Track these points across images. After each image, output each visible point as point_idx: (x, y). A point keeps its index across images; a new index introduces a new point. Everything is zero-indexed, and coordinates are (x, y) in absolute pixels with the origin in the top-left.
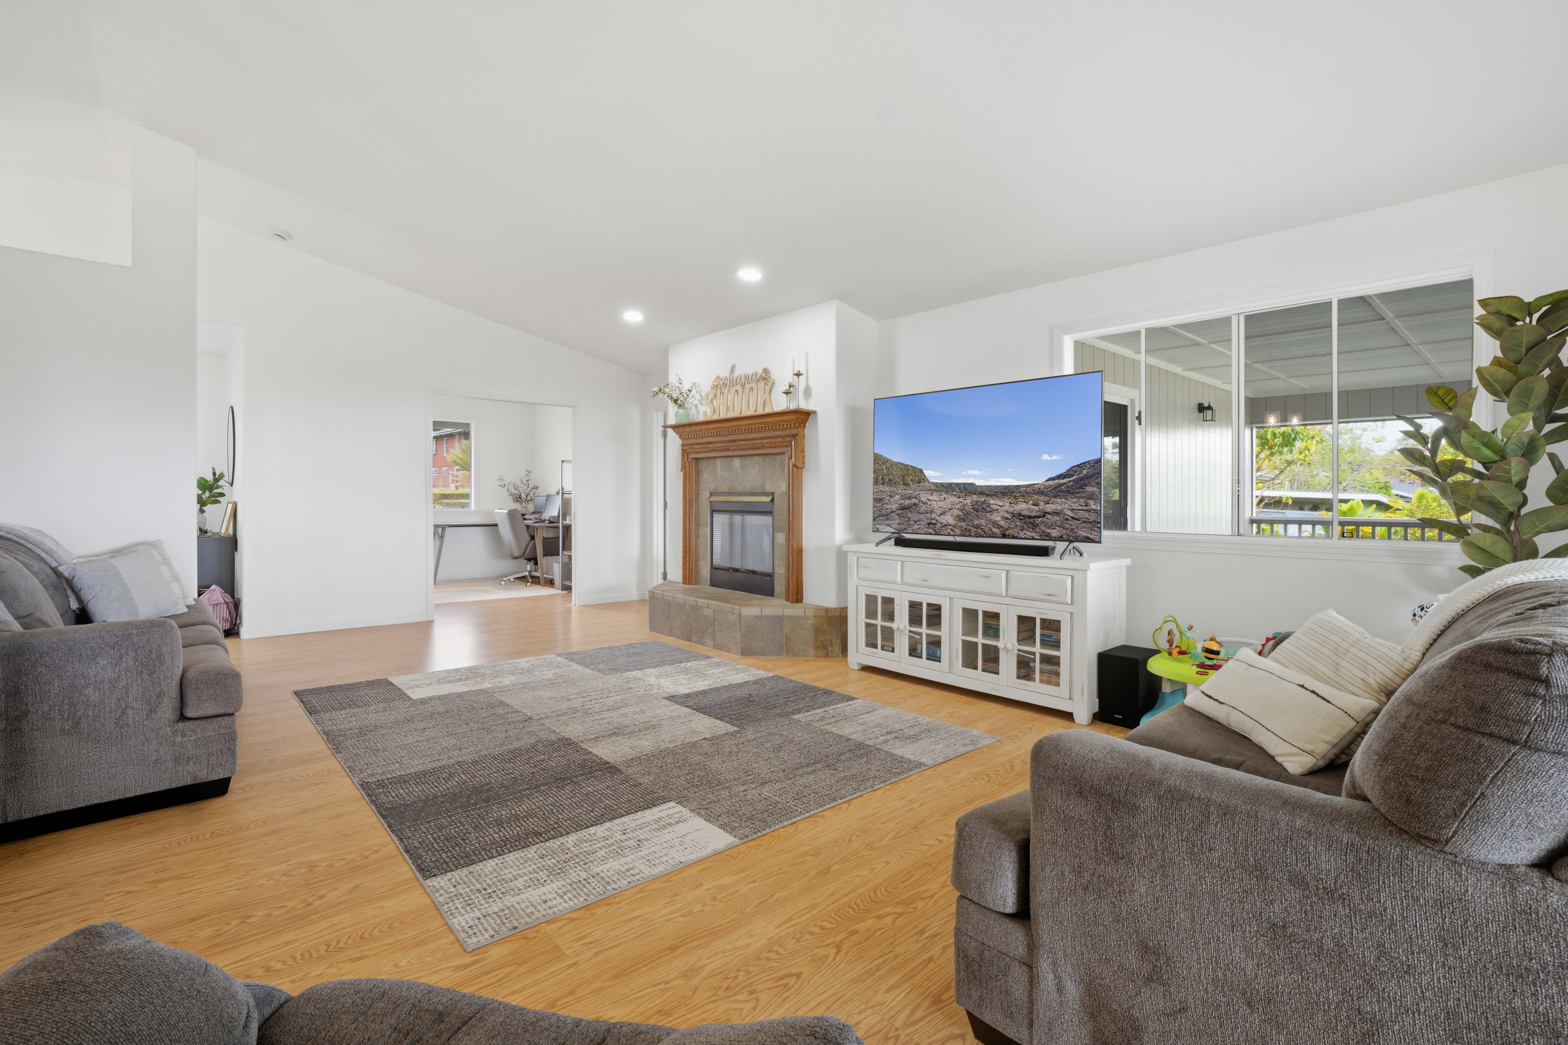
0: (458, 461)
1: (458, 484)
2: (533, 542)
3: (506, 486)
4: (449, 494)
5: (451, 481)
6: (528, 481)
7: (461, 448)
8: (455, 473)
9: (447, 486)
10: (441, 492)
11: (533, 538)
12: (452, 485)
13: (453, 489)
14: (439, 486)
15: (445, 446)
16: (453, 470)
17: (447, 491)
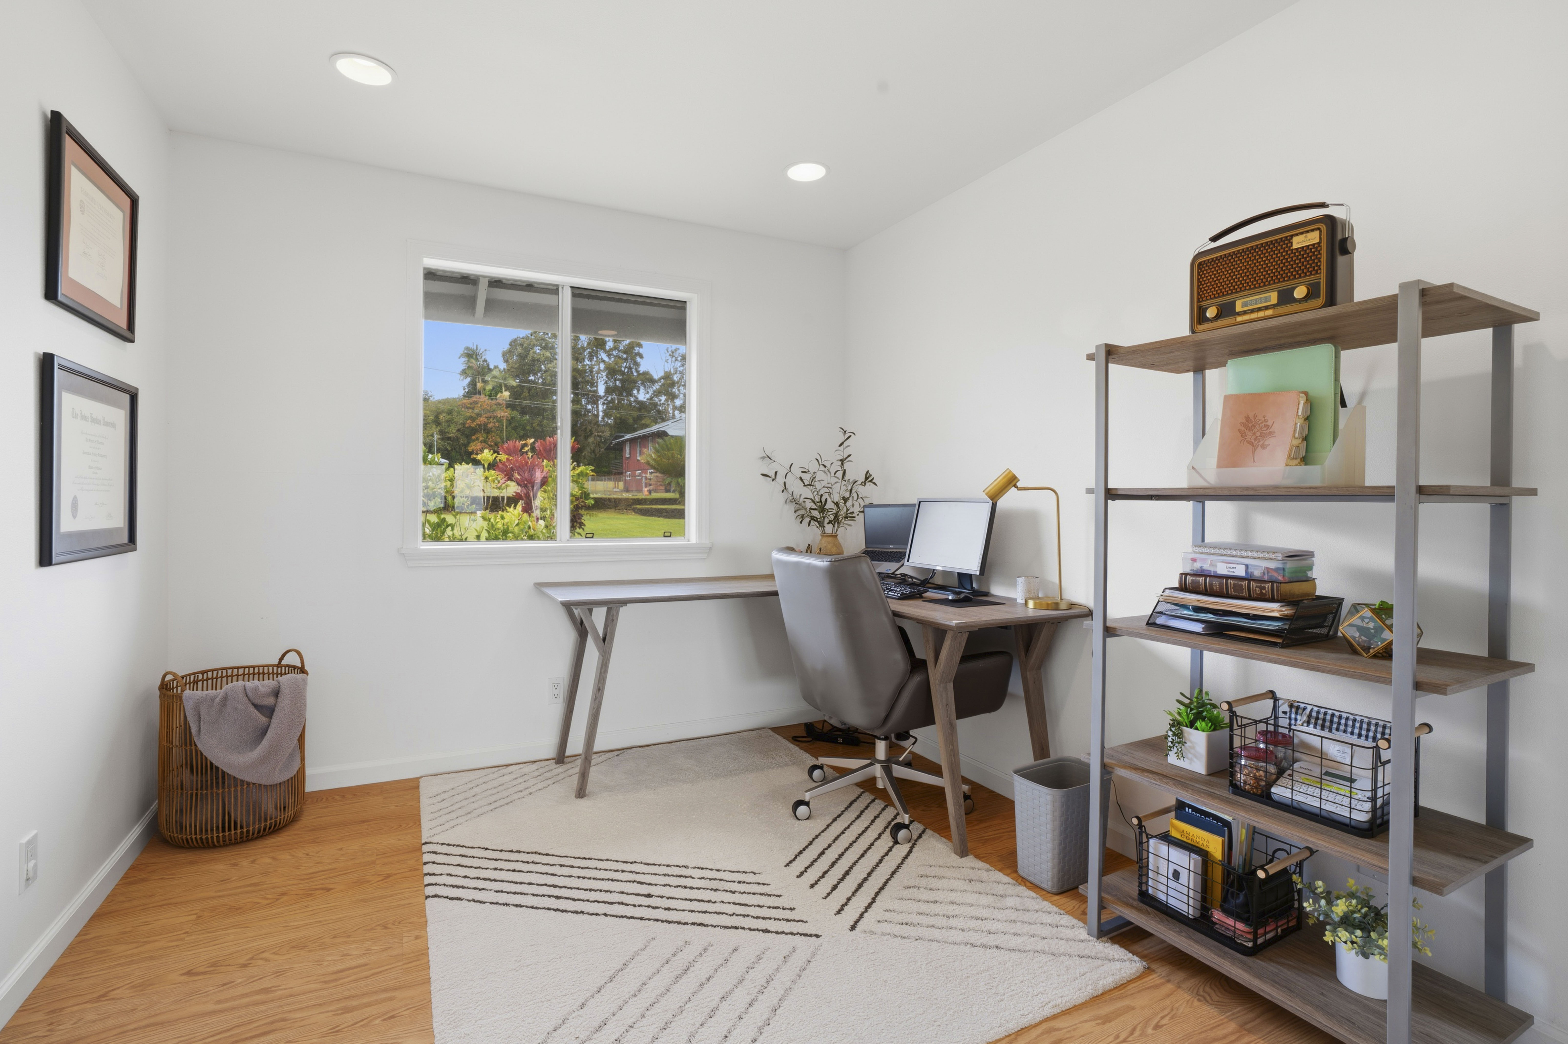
0: (652, 462)
1: (651, 488)
2: (917, 679)
3: (780, 479)
4: (642, 499)
5: (644, 484)
6: (842, 461)
7: (655, 448)
8: (648, 475)
9: (640, 490)
10: (634, 497)
11: (917, 665)
12: (646, 489)
13: (647, 493)
14: (632, 491)
15: (638, 449)
16: (646, 473)
17: (640, 496)
